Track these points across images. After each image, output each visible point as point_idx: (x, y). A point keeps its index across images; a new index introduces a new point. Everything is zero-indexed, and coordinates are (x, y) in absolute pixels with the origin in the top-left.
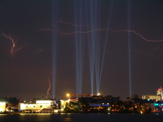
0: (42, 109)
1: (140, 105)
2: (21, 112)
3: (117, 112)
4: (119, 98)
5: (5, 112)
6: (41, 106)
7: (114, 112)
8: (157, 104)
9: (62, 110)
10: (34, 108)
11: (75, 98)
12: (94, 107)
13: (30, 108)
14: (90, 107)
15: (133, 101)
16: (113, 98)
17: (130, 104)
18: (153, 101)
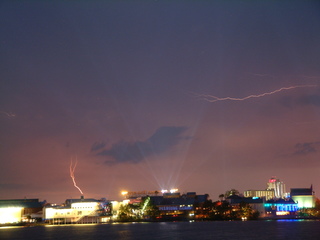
0: (81, 216)
1: (241, 206)
2: (47, 222)
3: (204, 219)
4: (207, 196)
5: (21, 224)
6: (80, 213)
7: (199, 219)
8: (268, 205)
9: (115, 217)
10: (68, 216)
11: (135, 198)
12: (166, 211)
13: (62, 216)
14: (160, 212)
15: (230, 201)
16: (197, 197)
17: (225, 206)
18: (261, 200)
